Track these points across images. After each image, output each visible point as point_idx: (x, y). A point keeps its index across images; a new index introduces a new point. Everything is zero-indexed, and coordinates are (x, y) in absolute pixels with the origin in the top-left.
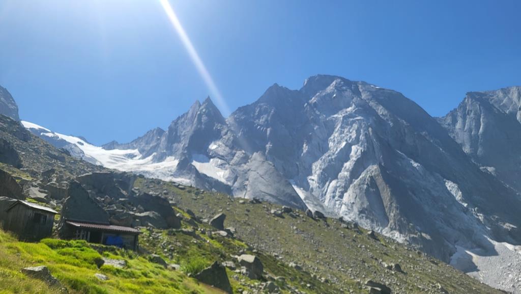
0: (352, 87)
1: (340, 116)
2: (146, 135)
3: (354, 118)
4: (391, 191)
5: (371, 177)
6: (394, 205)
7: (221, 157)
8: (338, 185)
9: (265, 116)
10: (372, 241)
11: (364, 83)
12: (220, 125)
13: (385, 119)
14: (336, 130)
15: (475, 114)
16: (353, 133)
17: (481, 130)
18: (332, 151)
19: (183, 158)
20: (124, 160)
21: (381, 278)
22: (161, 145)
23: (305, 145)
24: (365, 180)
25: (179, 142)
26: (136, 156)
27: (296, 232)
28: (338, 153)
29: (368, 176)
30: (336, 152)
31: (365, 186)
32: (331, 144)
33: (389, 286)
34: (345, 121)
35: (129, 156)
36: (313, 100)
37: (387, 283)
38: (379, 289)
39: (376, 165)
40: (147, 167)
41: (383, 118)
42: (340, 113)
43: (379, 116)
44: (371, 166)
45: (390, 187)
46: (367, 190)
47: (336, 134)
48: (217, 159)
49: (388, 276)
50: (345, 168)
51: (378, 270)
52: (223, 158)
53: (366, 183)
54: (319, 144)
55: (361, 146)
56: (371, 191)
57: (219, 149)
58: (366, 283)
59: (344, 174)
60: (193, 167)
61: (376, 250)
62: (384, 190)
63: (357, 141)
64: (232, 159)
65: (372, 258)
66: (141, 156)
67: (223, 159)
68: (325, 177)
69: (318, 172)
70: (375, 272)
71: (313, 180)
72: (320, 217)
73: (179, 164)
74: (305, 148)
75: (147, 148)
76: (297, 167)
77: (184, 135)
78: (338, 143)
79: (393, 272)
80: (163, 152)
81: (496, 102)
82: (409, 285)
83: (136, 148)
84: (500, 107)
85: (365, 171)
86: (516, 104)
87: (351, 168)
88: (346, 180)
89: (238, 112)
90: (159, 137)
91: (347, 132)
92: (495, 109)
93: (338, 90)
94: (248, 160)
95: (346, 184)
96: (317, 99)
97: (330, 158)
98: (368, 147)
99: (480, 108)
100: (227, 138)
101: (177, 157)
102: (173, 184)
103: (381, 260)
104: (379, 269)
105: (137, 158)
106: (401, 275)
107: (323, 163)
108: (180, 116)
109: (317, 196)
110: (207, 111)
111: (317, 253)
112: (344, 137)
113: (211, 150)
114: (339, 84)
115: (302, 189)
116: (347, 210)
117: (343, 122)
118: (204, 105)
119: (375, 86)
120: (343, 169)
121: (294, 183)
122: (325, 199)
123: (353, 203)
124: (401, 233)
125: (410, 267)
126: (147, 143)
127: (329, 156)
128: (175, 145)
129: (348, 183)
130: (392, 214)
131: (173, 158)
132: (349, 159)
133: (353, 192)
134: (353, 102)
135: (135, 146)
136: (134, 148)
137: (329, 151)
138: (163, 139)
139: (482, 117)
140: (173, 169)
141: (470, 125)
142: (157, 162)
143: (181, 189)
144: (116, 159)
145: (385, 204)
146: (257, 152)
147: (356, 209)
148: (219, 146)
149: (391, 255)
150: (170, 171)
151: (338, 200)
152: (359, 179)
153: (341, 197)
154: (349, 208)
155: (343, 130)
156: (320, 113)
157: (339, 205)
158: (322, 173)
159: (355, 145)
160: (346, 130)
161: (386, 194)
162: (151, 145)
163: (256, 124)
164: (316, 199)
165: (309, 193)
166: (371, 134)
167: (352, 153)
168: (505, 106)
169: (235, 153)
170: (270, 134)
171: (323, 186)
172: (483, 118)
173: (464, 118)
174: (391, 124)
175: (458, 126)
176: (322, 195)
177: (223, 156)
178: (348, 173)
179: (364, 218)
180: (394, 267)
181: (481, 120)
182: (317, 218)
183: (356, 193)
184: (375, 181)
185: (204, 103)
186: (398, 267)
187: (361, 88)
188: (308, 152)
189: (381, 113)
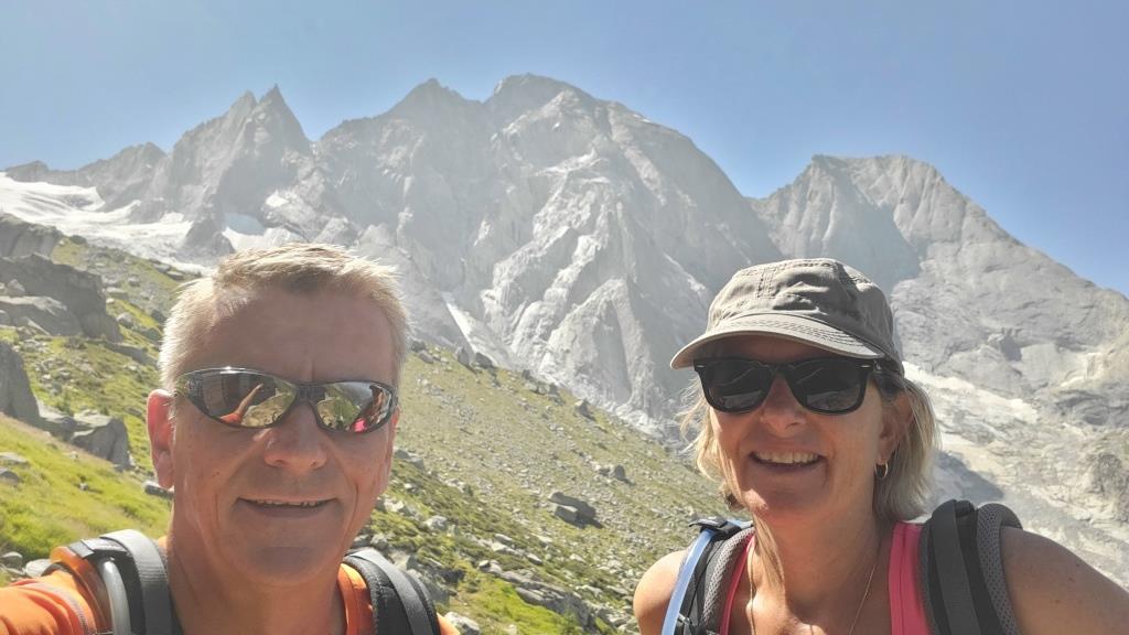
0: (596, 113)
1: (563, 171)
2: (116, 158)
3: (590, 178)
4: (644, 334)
5: (609, 304)
6: (645, 361)
7: (293, 228)
8: (542, 312)
9: (404, 149)
10: (580, 420)
11: (620, 108)
12: (296, 154)
13: (652, 189)
14: (553, 199)
15: (823, 200)
16: (584, 211)
17: (828, 233)
18: (538, 243)
19: (203, 218)
20: (62, 210)
21: (582, 489)
22: (153, 185)
23: (483, 223)
24: (596, 308)
25: (199, 182)
26: (90, 203)
27: (426, 391)
28: (551, 248)
29: (603, 300)
30: (547, 246)
31: (595, 320)
32: (538, 228)
33: (595, 506)
34: (572, 182)
35: (73, 202)
36: (512, 128)
37: (593, 499)
38: (573, 510)
39: (621, 280)
40: (114, 229)
41: (648, 185)
42: (564, 164)
43: (640, 180)
44: (611, 280)
45: (643, 325)
46: (598, 328)
47: (550, 209)
48: (284, 230)
49: (597, 487)
50: (560, 279)
51: (580, 474)
52: (296, 229)
53: (598, 313)
54: (513, 224)
55: (597, 239)
56: (605, 331)
57: (291, 207)
58: (550, 497)
59: (557, 291)
60: (223, 241)
61: (585, 437)
62: (630, 329)
63: (590, 227)
64: (319, 233)
65: (574, 451)
66: (102, 204)
67: (297, 233)
68: (519, 295)
69: (504, 283)
70: (573, 479)
71: (493, 298)
72: (485, 367)
73: (190, 231)
74: (484, 231)
75: (119, 188)
76: (463, 268)
77: (211, 168)
78: (551, 227)
79: (609, 481)
80: (155, 199)
81: (863, 181)
82: (634, 507)
83: (91, 186)
84: (867, 192)
85: (599, 289)
86: (896, 191)
87: (571, 281)
88: (559, 305)
89: (341, 130)
90: (149, 166)
91: (573, 206)
92: (859, 196)
93: (565, 115)
94: (353, 240)
95: (558, 311)
96: (519, 127)
97: (532, 255)
98: (610, 243)
99: (833, 192)
100: (309, 186)
101: (190, 216)
102: (156, 266)
103: (590, 457)
104: (583, 472)
105: (94, 207)
106: (622, 488)
107: (517, 266)
108: (205, 123)
109: (496, 331)
110: (269, 119)
111: (463, 434)
112: (565, 217)
113: (269, 209)
114: (570, 102)
115: (467, 313)
116: (553, 364)
117: (567, 185)
118: (264, 104)
119: (642, 117)
120: (556, 281)
121: (453, 300)
122: (512, 339)
123: (568, 351)
124: (650, 415)
125: (644, 474)
126: (120, 176)
127: (531, 252)
128: (187, 188)
129: (562, 309)
130: (639, 379)
131: (180, 216)
132: (571, 262)
133: (570, 330)
134: (593, 145)
135: (89, 178)
136: (86, 185)
137: (532, 242)
138: (159, 171)
139: (834, 207)
140: (177, 241)
141: (811, 220)
142: (141, 223)
143: (174, 278)
144: (40, 203)
145: (628, 358)
146: (376, 225)
147: (571, 365)
148: (290, 201)
149: (612, 449)
150: (170, 246)
151: (538, 344)
152: (585, 304)
153: (545, 337)
154: (559, 360)
155: (565, 201)
156: (524, 159)
157: (539, 352)
158: (512, 285)
159: (584, 234)
160: (572, 202)
161: (633, 339)
162: (129, 182)
163: (382, 165)
164: (494, 336)
165: (480, 325)
166: (620, 215)
167: (578, 251)
168: (877, 191)
169: (326, 222)
170: (410, 190)
171: (512, 312)
172: (836, 210)
173: (802, 207)
174: (663, 201)
175: (789, 219)
176: (508, 329)
177: (295, 225)
178: (566, 290)
179: (585, 381)
180: (612, 471)
181: (832, 213)
182: (478, 368)
183: (575, 331)
184: (615, 312)
185: (263, 100)
186: (620, 472)
187: (614, 117)
188: (489, 239)
189: (646, 176)
